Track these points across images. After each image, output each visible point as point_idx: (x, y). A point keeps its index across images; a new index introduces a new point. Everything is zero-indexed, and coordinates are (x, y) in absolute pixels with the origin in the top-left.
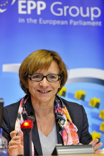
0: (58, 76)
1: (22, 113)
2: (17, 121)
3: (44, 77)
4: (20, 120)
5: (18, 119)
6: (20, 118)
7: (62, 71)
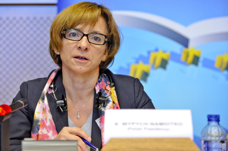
0: (104, 37)
1: (47, 93)
2: (39, 103)
3: (84, 35)
4: (43, 102)
5: (40, 101)
6: (43, 99)
7: (111, 34)
